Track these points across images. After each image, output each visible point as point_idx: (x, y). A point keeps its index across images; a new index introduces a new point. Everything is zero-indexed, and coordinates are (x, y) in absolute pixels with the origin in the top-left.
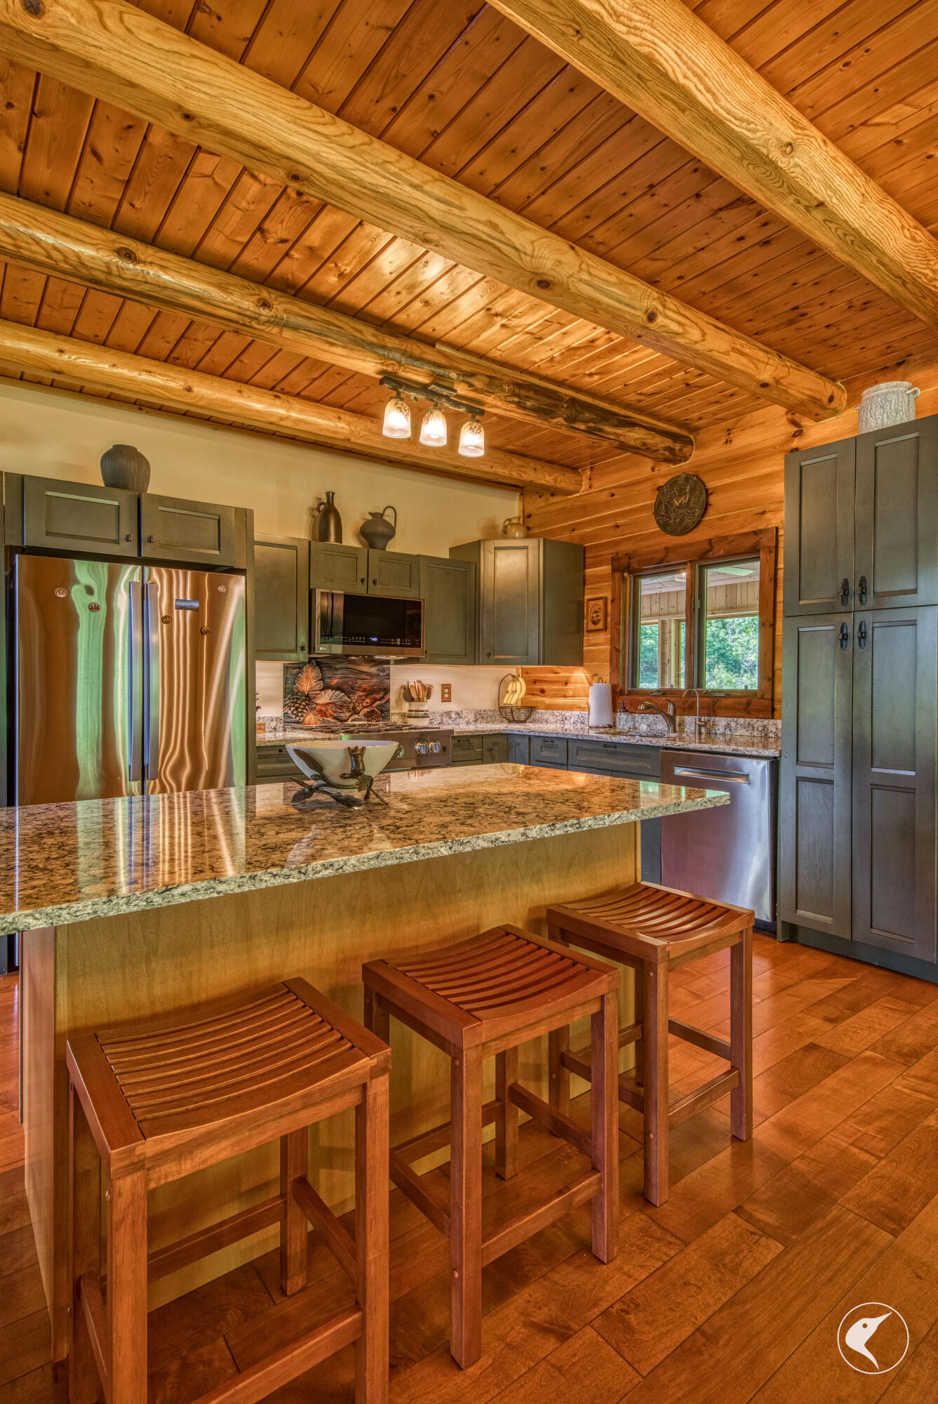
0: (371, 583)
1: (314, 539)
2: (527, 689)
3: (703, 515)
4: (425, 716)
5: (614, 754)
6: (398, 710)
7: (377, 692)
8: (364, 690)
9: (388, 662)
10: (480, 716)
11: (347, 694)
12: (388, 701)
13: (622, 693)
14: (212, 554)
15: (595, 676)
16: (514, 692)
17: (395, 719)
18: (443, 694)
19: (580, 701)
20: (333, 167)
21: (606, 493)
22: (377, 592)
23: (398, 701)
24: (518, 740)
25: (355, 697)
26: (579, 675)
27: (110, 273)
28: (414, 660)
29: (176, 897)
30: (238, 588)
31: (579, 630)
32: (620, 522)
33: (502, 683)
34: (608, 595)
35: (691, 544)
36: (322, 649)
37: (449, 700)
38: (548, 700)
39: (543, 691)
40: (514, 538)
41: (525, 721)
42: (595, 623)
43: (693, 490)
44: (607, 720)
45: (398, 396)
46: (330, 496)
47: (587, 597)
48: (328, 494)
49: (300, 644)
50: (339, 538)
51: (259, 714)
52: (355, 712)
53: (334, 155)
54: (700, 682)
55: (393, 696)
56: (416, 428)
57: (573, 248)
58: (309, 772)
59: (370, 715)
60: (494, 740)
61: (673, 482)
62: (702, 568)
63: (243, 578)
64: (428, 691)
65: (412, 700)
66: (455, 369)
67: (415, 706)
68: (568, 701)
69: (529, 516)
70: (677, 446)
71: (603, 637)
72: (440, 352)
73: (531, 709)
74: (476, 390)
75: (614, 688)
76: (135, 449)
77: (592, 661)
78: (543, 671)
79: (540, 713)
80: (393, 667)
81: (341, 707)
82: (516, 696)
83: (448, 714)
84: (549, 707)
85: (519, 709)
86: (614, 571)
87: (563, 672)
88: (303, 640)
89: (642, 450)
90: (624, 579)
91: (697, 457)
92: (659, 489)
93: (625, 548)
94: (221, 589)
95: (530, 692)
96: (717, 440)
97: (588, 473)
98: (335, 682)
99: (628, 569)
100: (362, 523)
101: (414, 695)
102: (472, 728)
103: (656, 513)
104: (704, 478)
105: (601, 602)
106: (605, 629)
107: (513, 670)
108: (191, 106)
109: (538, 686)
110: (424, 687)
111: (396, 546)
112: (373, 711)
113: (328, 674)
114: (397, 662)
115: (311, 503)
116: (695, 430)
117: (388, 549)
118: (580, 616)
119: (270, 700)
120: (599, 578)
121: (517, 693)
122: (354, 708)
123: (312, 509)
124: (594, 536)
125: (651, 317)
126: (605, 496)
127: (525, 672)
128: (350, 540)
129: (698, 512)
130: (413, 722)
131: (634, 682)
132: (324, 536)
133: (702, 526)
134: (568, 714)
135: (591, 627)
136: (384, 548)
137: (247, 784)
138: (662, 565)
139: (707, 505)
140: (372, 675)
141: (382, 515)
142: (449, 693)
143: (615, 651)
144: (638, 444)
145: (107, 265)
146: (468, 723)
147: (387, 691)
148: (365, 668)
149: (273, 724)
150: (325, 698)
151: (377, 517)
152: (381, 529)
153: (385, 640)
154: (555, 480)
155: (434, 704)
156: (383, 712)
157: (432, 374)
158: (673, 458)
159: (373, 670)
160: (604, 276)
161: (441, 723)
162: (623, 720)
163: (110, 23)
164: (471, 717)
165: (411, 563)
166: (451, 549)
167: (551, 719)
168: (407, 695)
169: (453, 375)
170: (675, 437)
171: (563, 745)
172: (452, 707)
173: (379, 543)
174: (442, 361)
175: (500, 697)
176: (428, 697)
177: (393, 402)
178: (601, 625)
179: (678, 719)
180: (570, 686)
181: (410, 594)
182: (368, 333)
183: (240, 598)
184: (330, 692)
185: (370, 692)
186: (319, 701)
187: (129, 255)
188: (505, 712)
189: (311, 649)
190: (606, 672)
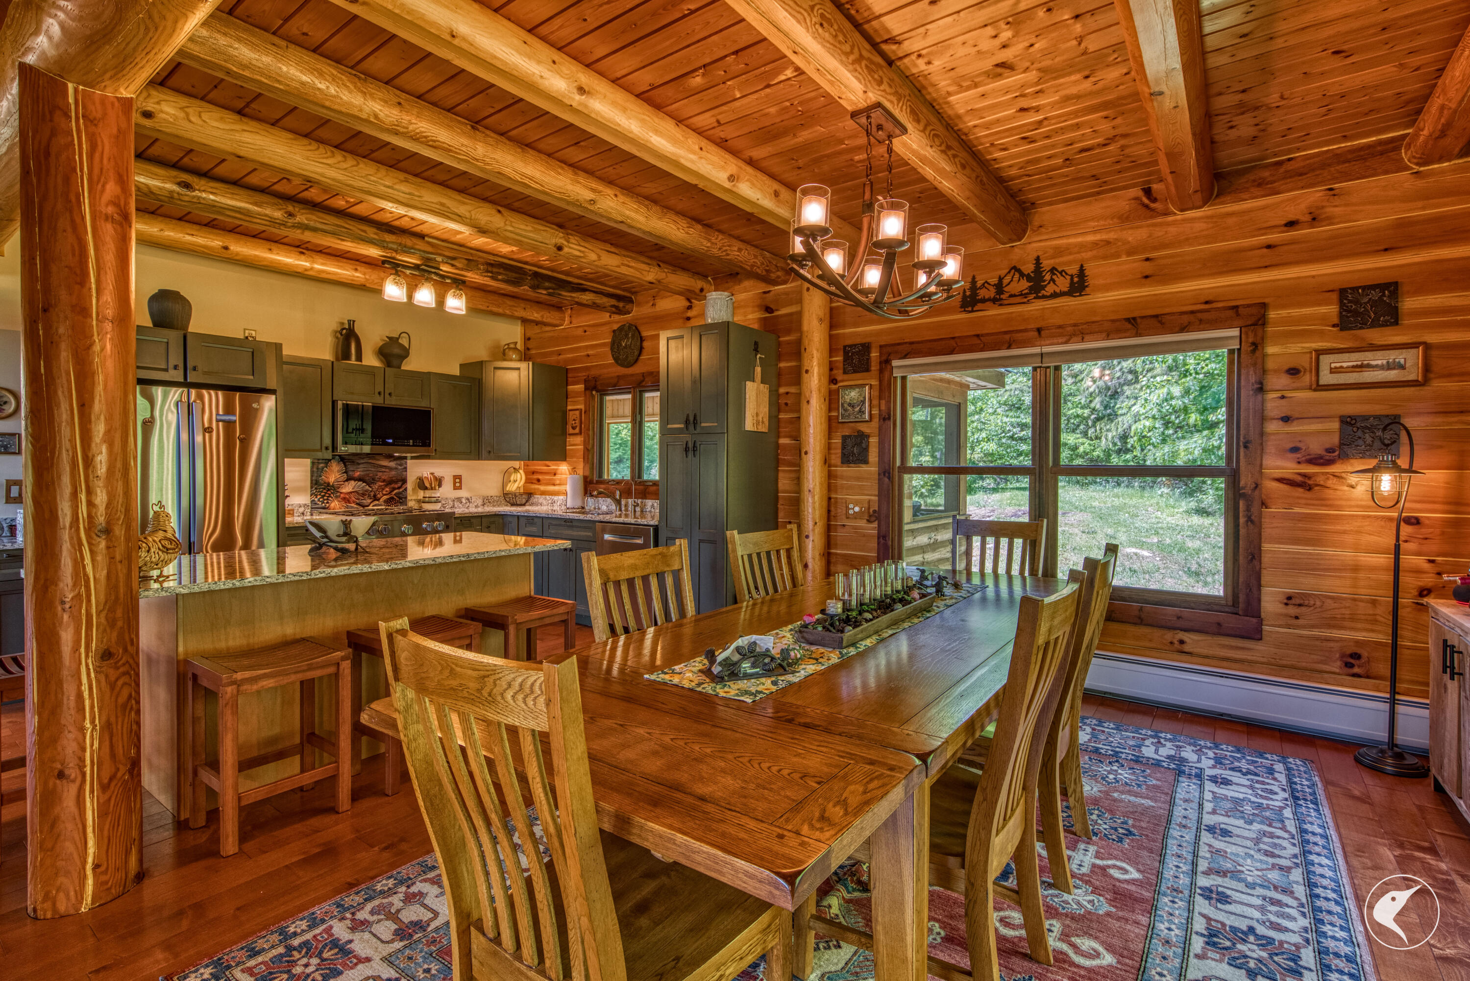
0: (387, 396)
1: (337, 359)
2: (527, 479)
3: (640, 354)
4: (437, 502)
5: (572, 527)
6: (413, 497)
7: (396, 482)
8: (384, 481)
9: (405, 458)
10: (487, 500)
11: (368, 484)
12: (406, 489)
13: (591, 482)
14: (248, 379)
15: (574, 470)
16: (515, 481)
17: (411, 504)
18: (455, 483)
19: (562, 488)
20: (333, 180)
21: (581, 329)
22: (392, 402)
23: (413, 490)
24: (510, 519)
25: (375, 487)
26: (564, 468)
27: (172, 198)
28: (428, 457)
29: (246, 583)
30: (268, 404)
31: (564, 434)
32: (590, 352)
33: (506, 473)
34: (582, 407)
35: (632, 375)
36: (342, 449)
37: (460, 488)
38: (542, 488)
39: (539, 480)
40: (511, 360)
41: (524, 505)
42: (574, 428)
43: (633, 336)
44: (578, 504)
45: (397, 274)
46: (352, 323)
47: (569, 408)
48: (349, 321)
49: (324, 445)
50: (359, 358)
51: (288, 502)
52: (375, 498)
53: (332, 173)
54: (640, 476)
55: (410, 486)
56: (410, 296)
57: (499, 211)
58: (318, 534)
59: (389, 502)
60: (492, 519)
61: (621, 329)
62: (641, 392)
63: (273, 397)
64: (439, 482)
65: (426, 488)
66: (440, 255)
67: (428, 493)
68: (556, 488)
69: (529, 339)
70: (621, 305)
71: (579, 440)
72: (429, 243)
73: (530, 495)
74: (457, 268)
75: (585, 478)
76: (177, 293)
77: (572, 457)
78: (539, 466)
79: (538, 498)
80: (409, 462)
81: (363, 495)
82: (516, 485)
83: (459, 499)
84: (543, 493)
85: (521, 494)
86: (586, 389)
87: (553, 466)
88: (327, 441)
89: (595, 306)
90: (593, 396)
91: (637, 312)
92: (614, 331)
93: (593, 373)
94: (255, 405)
95: (528, 481)
96: (647, 302)
97: (569, 311)
98: (357, 474)
99: (594, 388)
100: (381, 343)
101: (427, 485)
102: (480, 510)
103: (612, 350)
104: (641, 328)
105: (577, 413)
106: (580, 433)
107: (516, 464)
108: (242, 154)
109: (536, 476)
110: (436, 478)
111: (411, 365)
112: (392, 498)
113: (351, 468)
114: (413, 458)
115: (334, 326)
116: (635, 293)
117: (403, 368)
118: (565, 422)
119: (298, 490)
120: (577, 394)
121: (517, 482)
122: (375, 496)
123: (336, 332)
124: (574, 360)
125: (560, 248)
126: (580, 332)
127: (526, 465)
128: (371, 360)
129: (636, 353)
130: (427, 507)
131: (600, 474)
132: (346, 356)
133: (639, 363)
134: (556, 498)
135: (571, 431)
136: (399, 367)
137: (278, 546)
138: (616, 386)
139: (641, 348)
140: (391, 469)
141: (398, 339)
142: (460, 482)
143: (587, 451)
144: (590, 303)
145: (172, 192)
146: (476, 507)
147: (404, 481)
148: (385, 463)
149: (301, 510)
150: (348, 487)
151: (393, 341)
152: (396, 351)
153: (400, 441)
154: (542, 316)
155: (446, 491)
156: (401, 499)
157: (423, 258)
158: (619, 311)
159: (392, 464)
160: (523, 227)
161: (453, 507)
162: (590, 503)
163: (193, 119)
164: (480, 502)
165: (423, 378)
166: (462, 366)
167: (544, 502)
168: (421, 484)
169: (439, 259)
170: (618, 298)
171: (539, 522)
172: (463, 493)
173: (395, 362)
174: (430, 249)
175: (504, 486)
176: (440, 485)
177: (392, 277)
178: (577, 431)
179: (623, 502)
180: (558, 477)
181: (422, 404)
182: (371, 232)
183: (270, 410)
184: (353, 483)
185: (389, 482)
186: (344, 491)
187: (187, 186)
188: (509, 498)
189: (334, 448)
190: (580, 466)
